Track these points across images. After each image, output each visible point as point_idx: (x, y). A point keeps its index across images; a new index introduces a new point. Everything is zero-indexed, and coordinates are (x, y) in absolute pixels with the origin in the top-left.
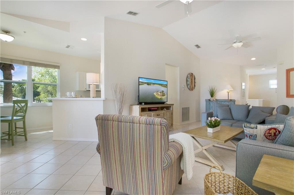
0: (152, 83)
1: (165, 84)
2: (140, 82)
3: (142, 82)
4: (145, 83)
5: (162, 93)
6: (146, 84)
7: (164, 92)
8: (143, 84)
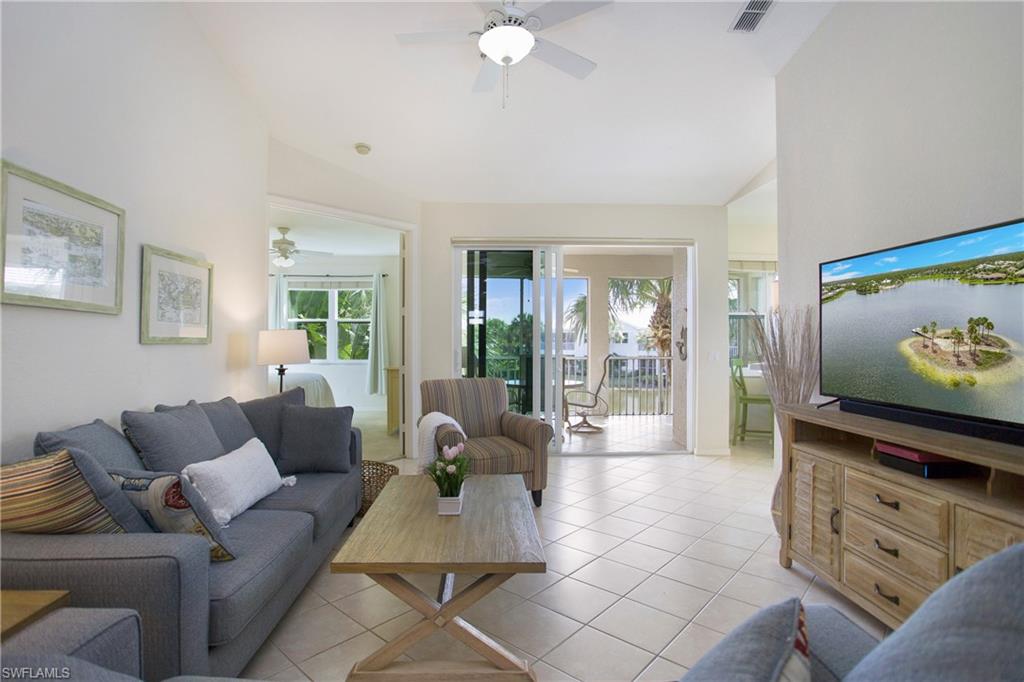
0: (888, 276)
1: (1005, 258)
2: (827, 285)
3: (834, 286)
4: (849, 288)
5: (977, 341)
6: (854, 292)
7: (990, 326)
8: (838, 294)
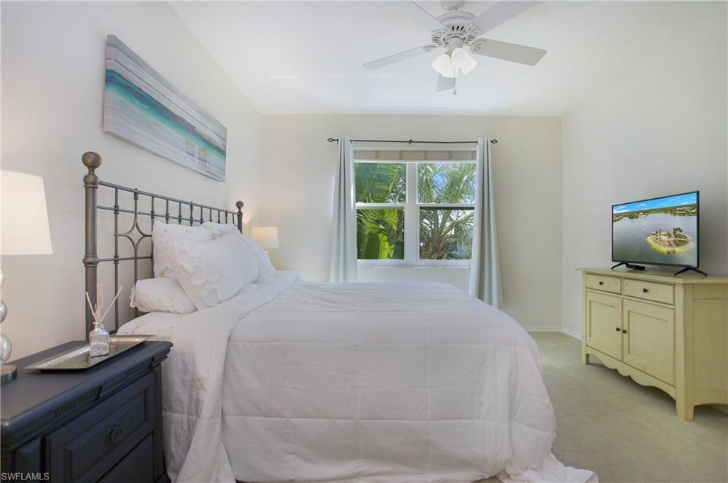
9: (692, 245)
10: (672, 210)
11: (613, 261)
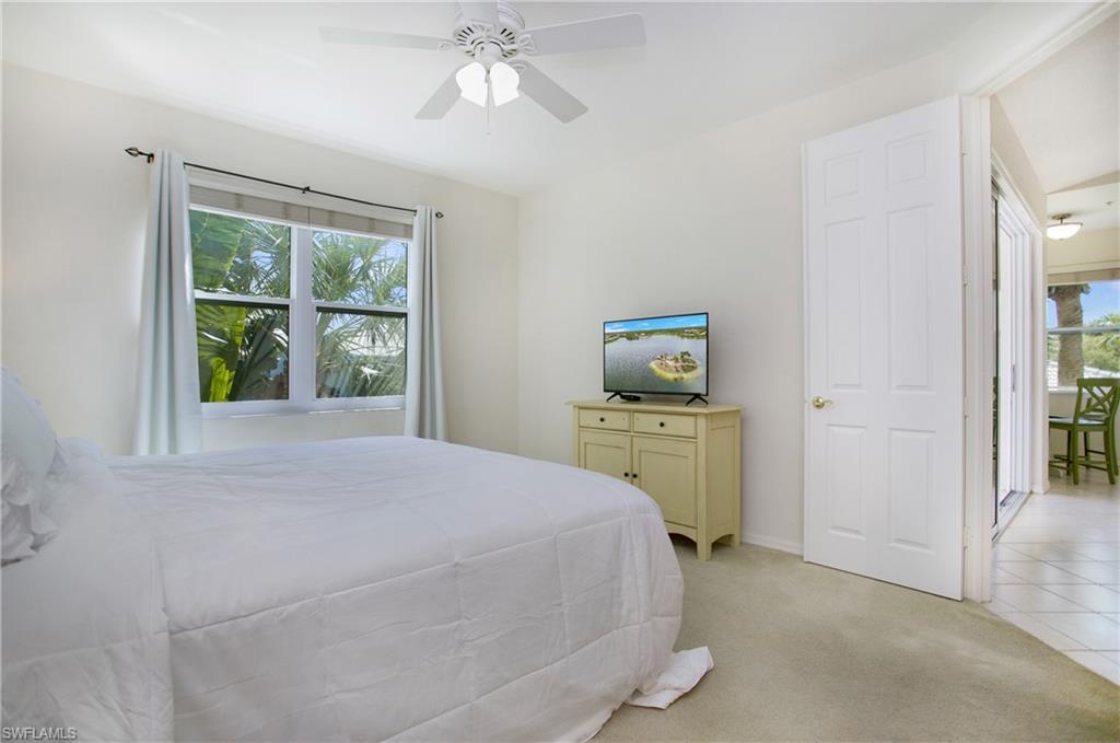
9: (701, 371)
10: (679, 332)
11: (605, 391)
